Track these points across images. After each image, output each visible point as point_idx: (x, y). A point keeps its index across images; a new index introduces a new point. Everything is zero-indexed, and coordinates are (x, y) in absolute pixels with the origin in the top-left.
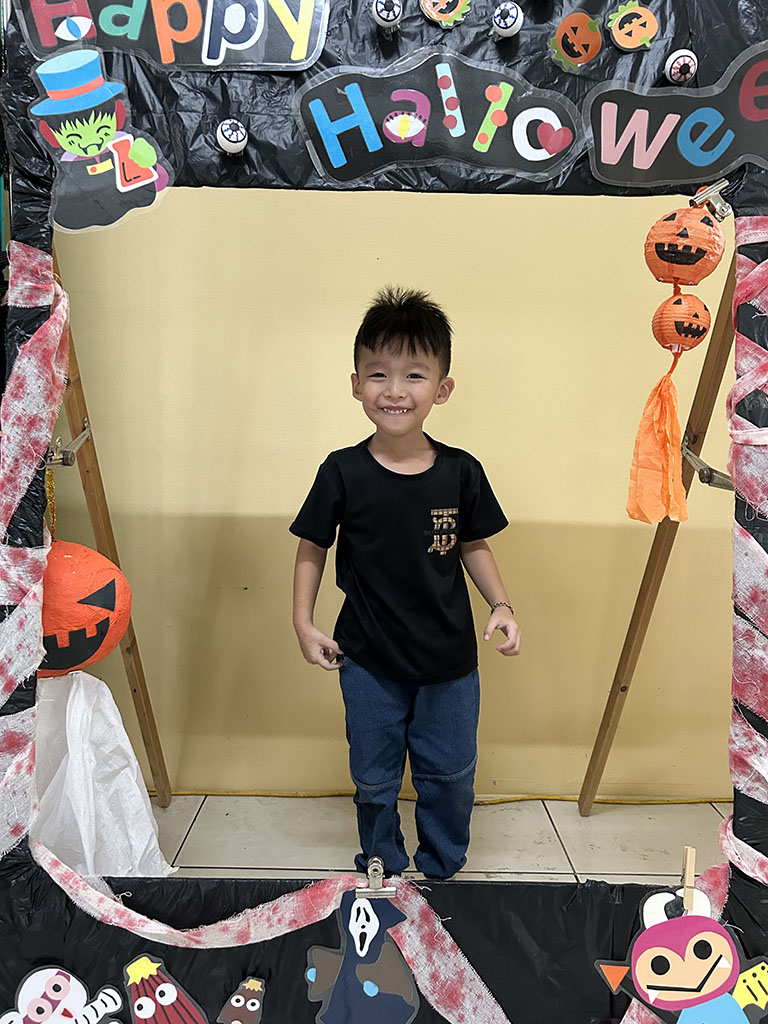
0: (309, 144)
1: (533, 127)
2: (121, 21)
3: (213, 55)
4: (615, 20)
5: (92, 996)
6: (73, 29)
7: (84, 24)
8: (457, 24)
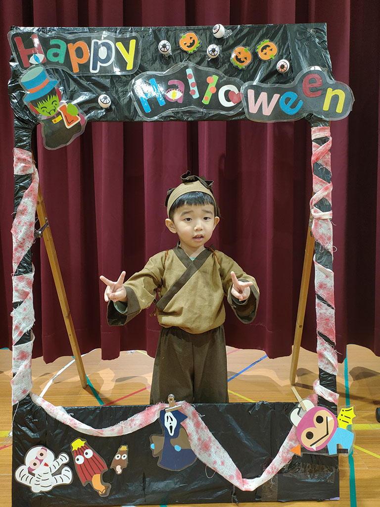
0: (135, 103)
1: (227, 93)
2: (56, 55)
3: (95, 68)
4: (260, 47)
5: (56, 457)
6: (37, 59)
7: (41, 57)
8: (195, 52)
